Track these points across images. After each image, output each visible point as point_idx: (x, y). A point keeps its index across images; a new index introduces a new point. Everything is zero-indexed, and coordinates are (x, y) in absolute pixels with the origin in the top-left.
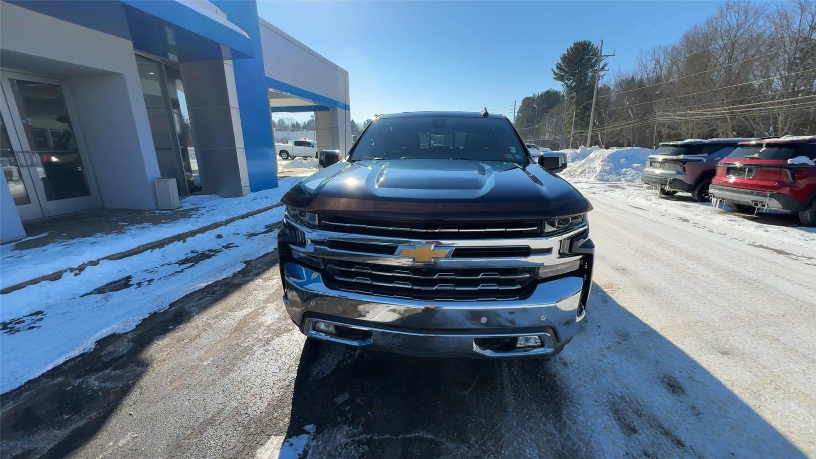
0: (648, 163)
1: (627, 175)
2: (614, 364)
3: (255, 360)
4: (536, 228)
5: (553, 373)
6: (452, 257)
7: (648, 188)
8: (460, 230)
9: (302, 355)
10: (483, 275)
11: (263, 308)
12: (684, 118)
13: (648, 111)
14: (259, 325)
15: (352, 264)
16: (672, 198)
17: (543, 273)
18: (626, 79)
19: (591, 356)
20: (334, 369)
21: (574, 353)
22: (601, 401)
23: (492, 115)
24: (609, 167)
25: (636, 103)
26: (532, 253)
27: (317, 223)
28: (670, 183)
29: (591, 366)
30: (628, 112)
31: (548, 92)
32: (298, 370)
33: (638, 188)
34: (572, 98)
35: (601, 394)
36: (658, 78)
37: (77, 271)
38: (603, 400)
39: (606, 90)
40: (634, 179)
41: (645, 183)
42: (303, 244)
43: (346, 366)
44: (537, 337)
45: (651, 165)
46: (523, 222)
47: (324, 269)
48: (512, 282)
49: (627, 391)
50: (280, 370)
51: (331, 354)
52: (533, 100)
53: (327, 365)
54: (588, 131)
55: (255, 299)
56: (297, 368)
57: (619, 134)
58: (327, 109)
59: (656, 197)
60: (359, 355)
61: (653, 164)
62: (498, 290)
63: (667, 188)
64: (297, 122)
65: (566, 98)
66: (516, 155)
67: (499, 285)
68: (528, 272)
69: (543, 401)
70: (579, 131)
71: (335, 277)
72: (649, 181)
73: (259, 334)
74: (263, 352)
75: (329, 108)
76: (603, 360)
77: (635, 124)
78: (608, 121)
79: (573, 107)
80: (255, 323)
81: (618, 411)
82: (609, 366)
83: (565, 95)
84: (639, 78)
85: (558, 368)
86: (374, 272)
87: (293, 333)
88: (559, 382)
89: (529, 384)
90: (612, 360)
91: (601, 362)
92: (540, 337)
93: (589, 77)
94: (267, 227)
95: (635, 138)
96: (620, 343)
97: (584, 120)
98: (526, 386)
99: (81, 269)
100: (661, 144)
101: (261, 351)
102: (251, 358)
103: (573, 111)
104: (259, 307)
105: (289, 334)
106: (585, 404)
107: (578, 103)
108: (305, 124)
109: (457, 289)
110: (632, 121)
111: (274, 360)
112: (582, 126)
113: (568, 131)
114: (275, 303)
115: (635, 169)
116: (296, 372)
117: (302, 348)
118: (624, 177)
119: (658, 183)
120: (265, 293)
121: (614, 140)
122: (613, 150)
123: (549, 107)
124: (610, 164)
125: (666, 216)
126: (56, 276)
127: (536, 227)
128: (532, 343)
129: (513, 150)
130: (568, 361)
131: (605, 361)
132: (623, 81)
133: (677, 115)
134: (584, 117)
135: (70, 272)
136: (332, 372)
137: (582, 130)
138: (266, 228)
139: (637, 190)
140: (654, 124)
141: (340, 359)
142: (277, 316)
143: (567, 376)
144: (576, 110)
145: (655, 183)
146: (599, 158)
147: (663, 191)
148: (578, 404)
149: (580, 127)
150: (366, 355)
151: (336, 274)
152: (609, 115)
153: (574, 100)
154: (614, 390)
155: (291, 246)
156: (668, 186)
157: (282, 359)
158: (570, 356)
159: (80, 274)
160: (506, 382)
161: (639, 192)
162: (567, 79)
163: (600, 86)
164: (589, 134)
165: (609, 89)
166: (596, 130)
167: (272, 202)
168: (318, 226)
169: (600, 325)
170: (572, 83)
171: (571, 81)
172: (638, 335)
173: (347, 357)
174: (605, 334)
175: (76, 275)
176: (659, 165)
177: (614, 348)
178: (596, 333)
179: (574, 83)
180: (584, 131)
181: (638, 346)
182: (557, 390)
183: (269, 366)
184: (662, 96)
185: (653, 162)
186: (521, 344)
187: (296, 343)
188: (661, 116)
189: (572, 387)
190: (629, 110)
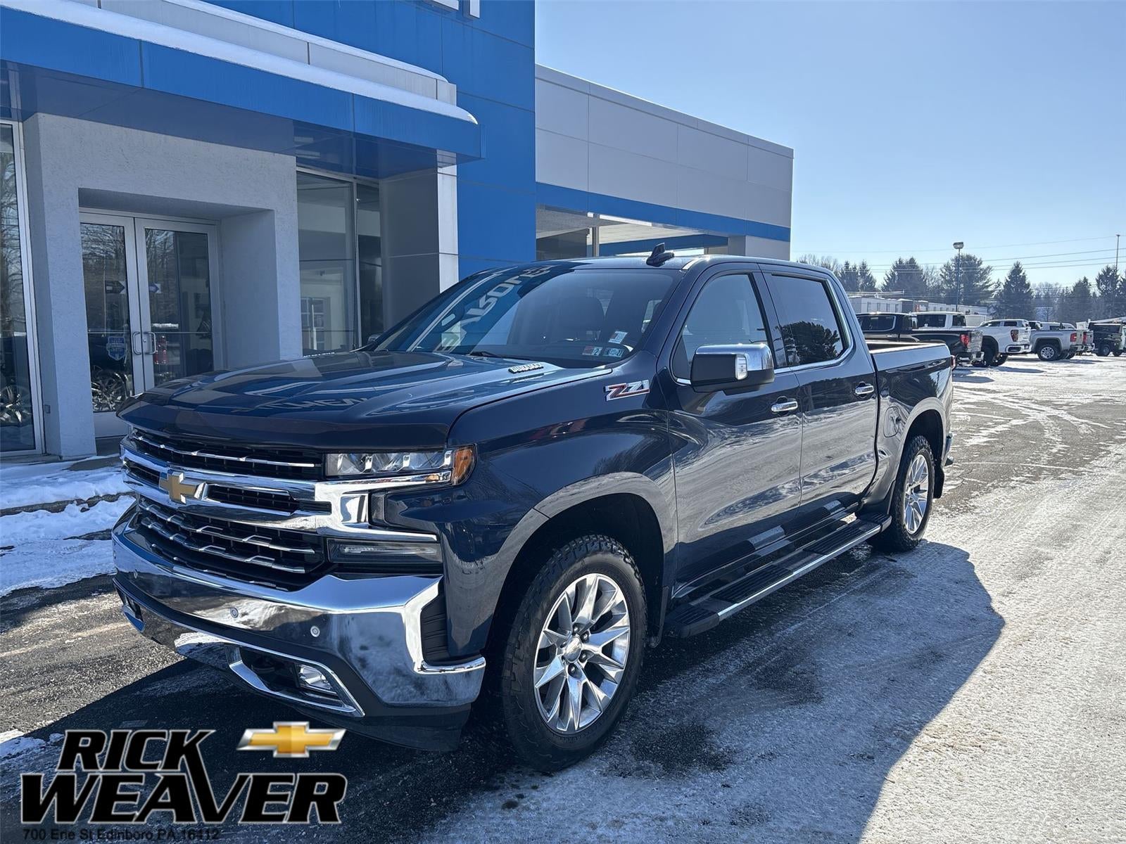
4: (313, 465)
10: (253, 538)
37: (86, 506)
44: (320, 673)
75: (726, 239)
99: (92, 502)
126: (57, 507)
129: (618, 338)
135: (77, 505)
159: (88, 510)
175: (83, 510)
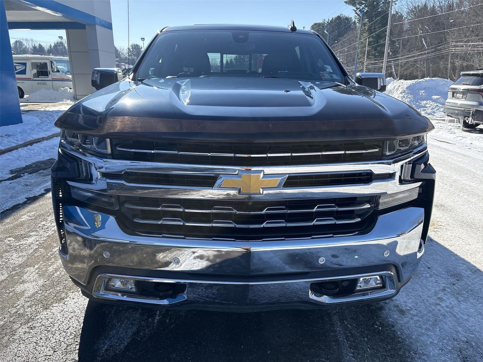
0: (450, 94)
1: (426, 107)
2: (452, 307)
3: (17, 341)
4: (377, 150)
5: (390, 323)
6: (283, 187)
7: (451, 121)
8: (294, 155)
9: (83, 329)
10: (318, 208)
11: (21, 274)
12: (476, 49)
13: (442, 41)
14: (19, 296)
15: (156, 202)
16: (475, 131)
17: (384, 203)
18: (418, 6)
19: (427, 301)
20: (128, 343)
21: (408, 299)
22: (446, 348)
23: (299, 30)
24: (408, 99)
25: (430, 32)
26: (374, 179)
27: (109, 151)
28: (472, 115)
29: (430, 312)
30: (422, 41)
31: (339, 18)
32: (79, 349)
33: (440, 121)
34: (364, 24)
35: (445, 341)
36: (450, 6)
38: (448, 348)
39: (398, 17)
40: (434, 113)
41: (448, 116)
42: (89, 179)
43: (144, 337)
44: (378, 277)
45: (453, 96)
46: (363, 143)
47: (119, 210)
48: (350, 215)
49: (471, 335)
50: (55, 351)
51: (121, 324)
52: (323, 26)
53: (119, 339)
54: (383, 62)
55: (6, 263)
56: (78, 347)
57: (413, 66)
58: (82, 27)
59: (459, 130)
60: (159, 321)
61: (455, 94)
62: (335, 224)
63: (470, 121)
64: (40, 44)
65: (357, 24)
66: (333, 75)
67: (337, 219)
68: (368, 202)
69: (385, 356)
70: (373, 62)
71: (135, 220)
72: (452, 114)
73: (18, 307)
74: (27, 330)
75: (85, 25)
76: (441, 304)
77: (429, 55)
78: (402, 51)
79: (365, 35)
80: (11, 294)
81: (466, 358)
82: (448, 310)
83: (356, 21)
84: (432, 5)
85: (395, 316)
86: (187, 211)
87: (66, 303)
88: (399, 333)
89: (367, 338)
90: (450, 303)
91: (439, 307)
92: (381, 277)
93: (381, 3)
94: (12, 172)
95: (429, 70)
96: (454, 284)
97: (377, 50)
98: (364, 340)
100: (462, 73)
101: (25, 328)
102: (11, 339)
103: (366, 39)
104: (14, 273)
105: (61, 304)
106: (431, 354)
107: (370, 31)
108: (51, 46)
109: (289, 225)
110: (426, 52)
111: (44, 339)
112: (375, 56)
113: (361, 62)
114: (36, 266)
115: (435, 101)
116: (77, 351)
117: (82, 320)
118: (424, 110)
119: (461, 115)
120: (20, 254)
121: (409, 71)
122: (410, 82)
123: (340, 35)
124: (410, 96)
125: (472, 149)
127: (377, 148)
128: (373, 284)
129: (329, 69)
130: (404, 309)
131: (443, 305)
132: (415, 8)
133: (470, 46)
134: (378, 46)
136: (127, 348)
137: (375, 60)
138: (11, 174)
139: (439, 123)
140: (448, 55)
141: (135, 329)
142: (41, 282)
143: (407, 325)
144: (369, 38)
145: (457, 114)
146: (397, 89)
147: (466, 125)
148: (424, 355)
149: (373, 57)
150: (168, 321)
151: (135, 216)
152: (402, 45)
153: (366, 28)
154: (457, 335)
155: (70, 183)
156: (470, 118)
157: (54, 337)
158: (405, 302)
160: (341, 338)
161: (442, 125)
162: (359, 4)
163: (393, 12)
164: (384, 65)
165: (401, 16)
166: (390, 61)
167: (17, 141)
168: (110, 154)
169: (430, 266)
170: (364, 8)
171: (363, 6)
172: (470, 274)
173: (144, 326)
174: (437, 275)
176: (461, 95)
177: (449, 290)
178: (428, 275)
179: (366, 8)
180: (378, 61)
181: (473, 286)
182: (399, 342)
183: (39, 348)
184: (455, 25)
185: (454, 93)
186: (360, 287)
187: (72, 314)
188: (455, 46)
189: (414, 337)
190: (423, 39)
